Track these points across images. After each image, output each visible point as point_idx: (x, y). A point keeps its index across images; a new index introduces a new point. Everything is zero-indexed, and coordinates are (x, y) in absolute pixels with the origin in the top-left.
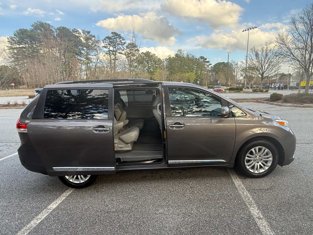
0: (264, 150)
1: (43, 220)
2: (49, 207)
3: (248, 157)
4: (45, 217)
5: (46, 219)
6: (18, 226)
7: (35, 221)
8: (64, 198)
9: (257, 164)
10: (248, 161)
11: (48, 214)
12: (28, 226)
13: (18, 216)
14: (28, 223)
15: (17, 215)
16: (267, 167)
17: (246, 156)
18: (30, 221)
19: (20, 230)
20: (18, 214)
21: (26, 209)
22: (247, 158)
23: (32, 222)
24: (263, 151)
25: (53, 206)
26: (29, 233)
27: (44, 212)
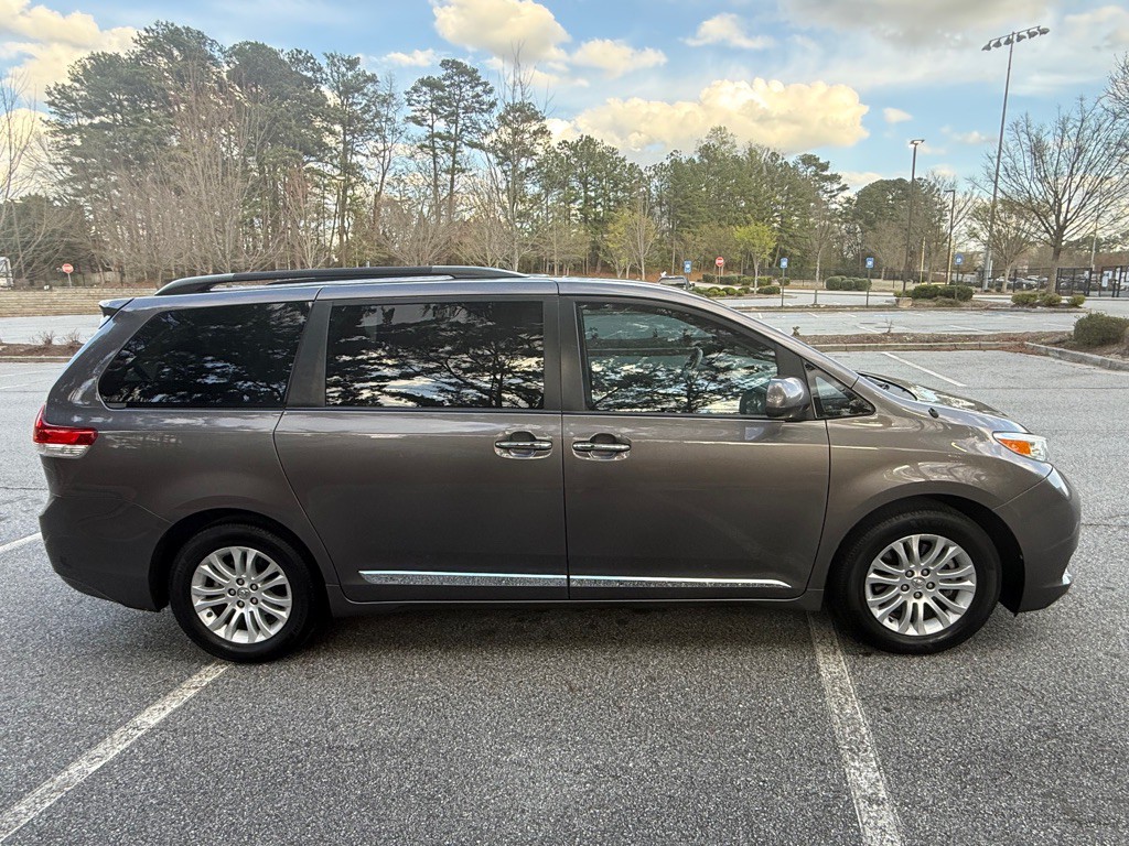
0: (944, 550)
1: (111, 762)
2: (137, 720)
3: (877, 572)
4: (117, 751)
5: (120, 758)
6: (26, 776)
7: (84, 763)
8: (193, 692)
9: (915, 601)
10: (879, 589)
11: (129, 743)
12: (59, 778)
13: (31, 744)
14: (59, 769)
15: (28, 740)
16: (955, 613)
17: (871, 569)
18: (68, 763)
19: (30, 789)
20: (31, 738)
21: (60, 724)
22: (873, 576)
23: (73, 769)
24: (937, 551)
25: (152, 717)
26: (59, 801)
27: (116, 736)
